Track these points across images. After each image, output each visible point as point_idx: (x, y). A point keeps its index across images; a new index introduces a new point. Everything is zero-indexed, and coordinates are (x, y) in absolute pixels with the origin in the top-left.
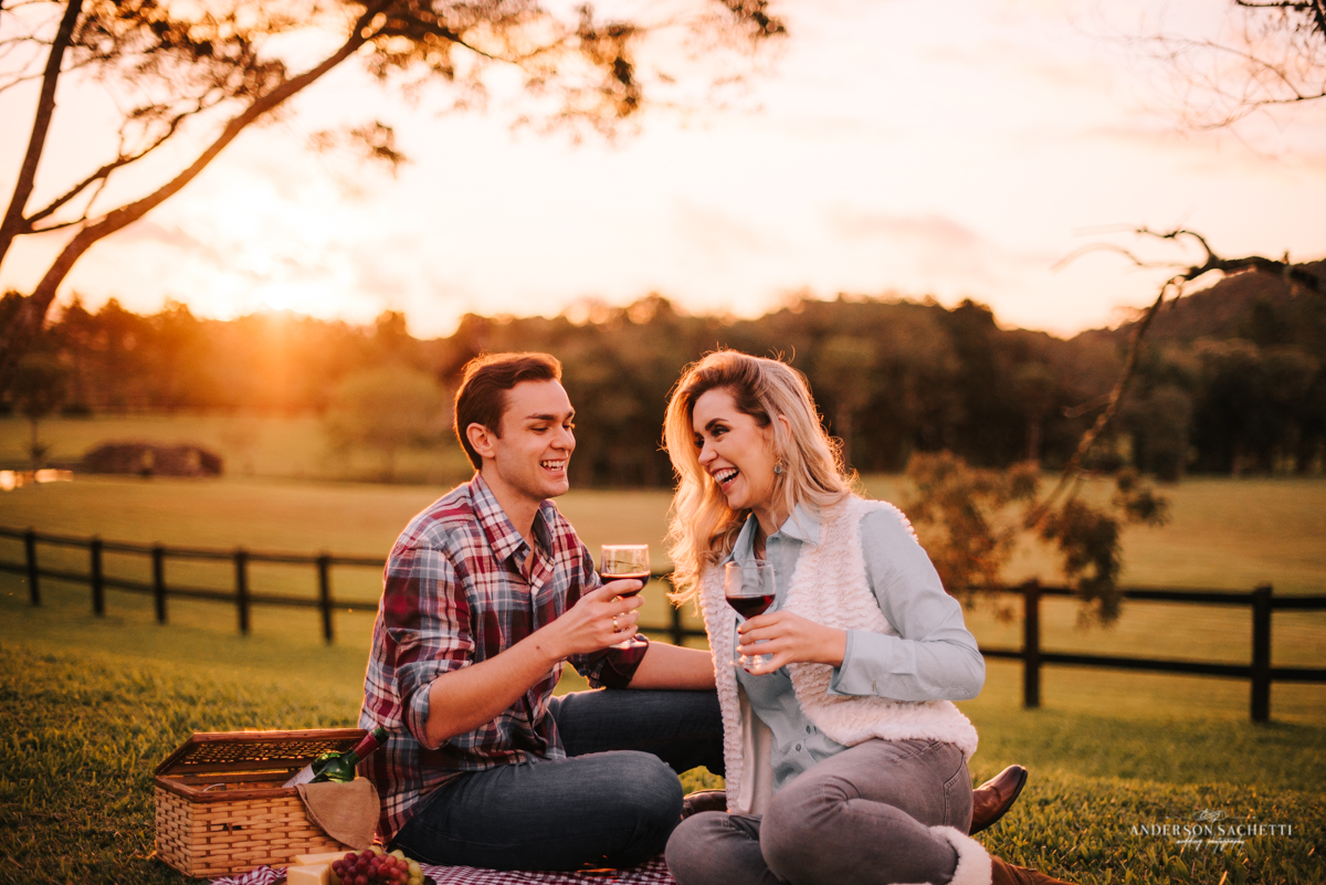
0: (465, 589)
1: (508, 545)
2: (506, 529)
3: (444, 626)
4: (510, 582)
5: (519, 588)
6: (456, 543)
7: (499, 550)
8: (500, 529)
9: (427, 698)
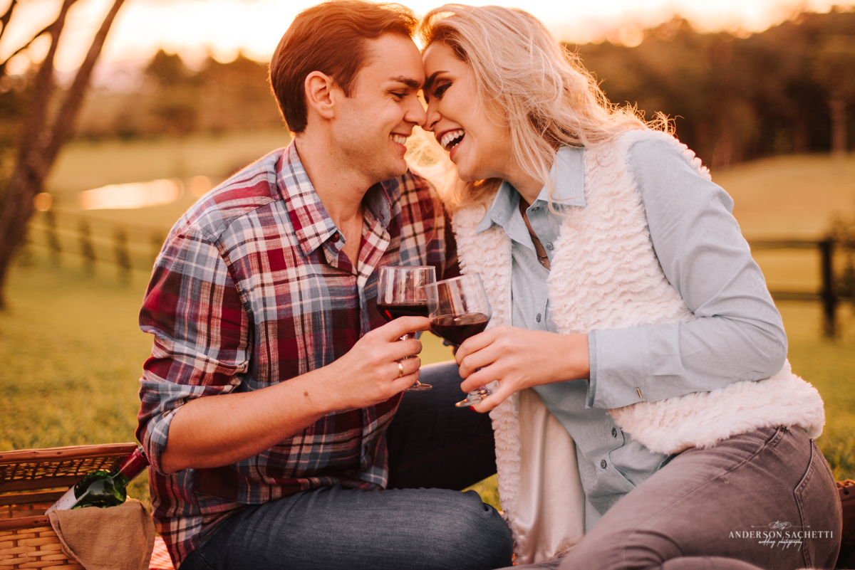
0: (240, 294)
1: (317, 235)
2: (316, 215)
3: (202, 340)
4: (325, 276)
5: (340, 281)
6: (234, 236)
7: (305, 240)
8: (308, 213)
9: (167, 430)
